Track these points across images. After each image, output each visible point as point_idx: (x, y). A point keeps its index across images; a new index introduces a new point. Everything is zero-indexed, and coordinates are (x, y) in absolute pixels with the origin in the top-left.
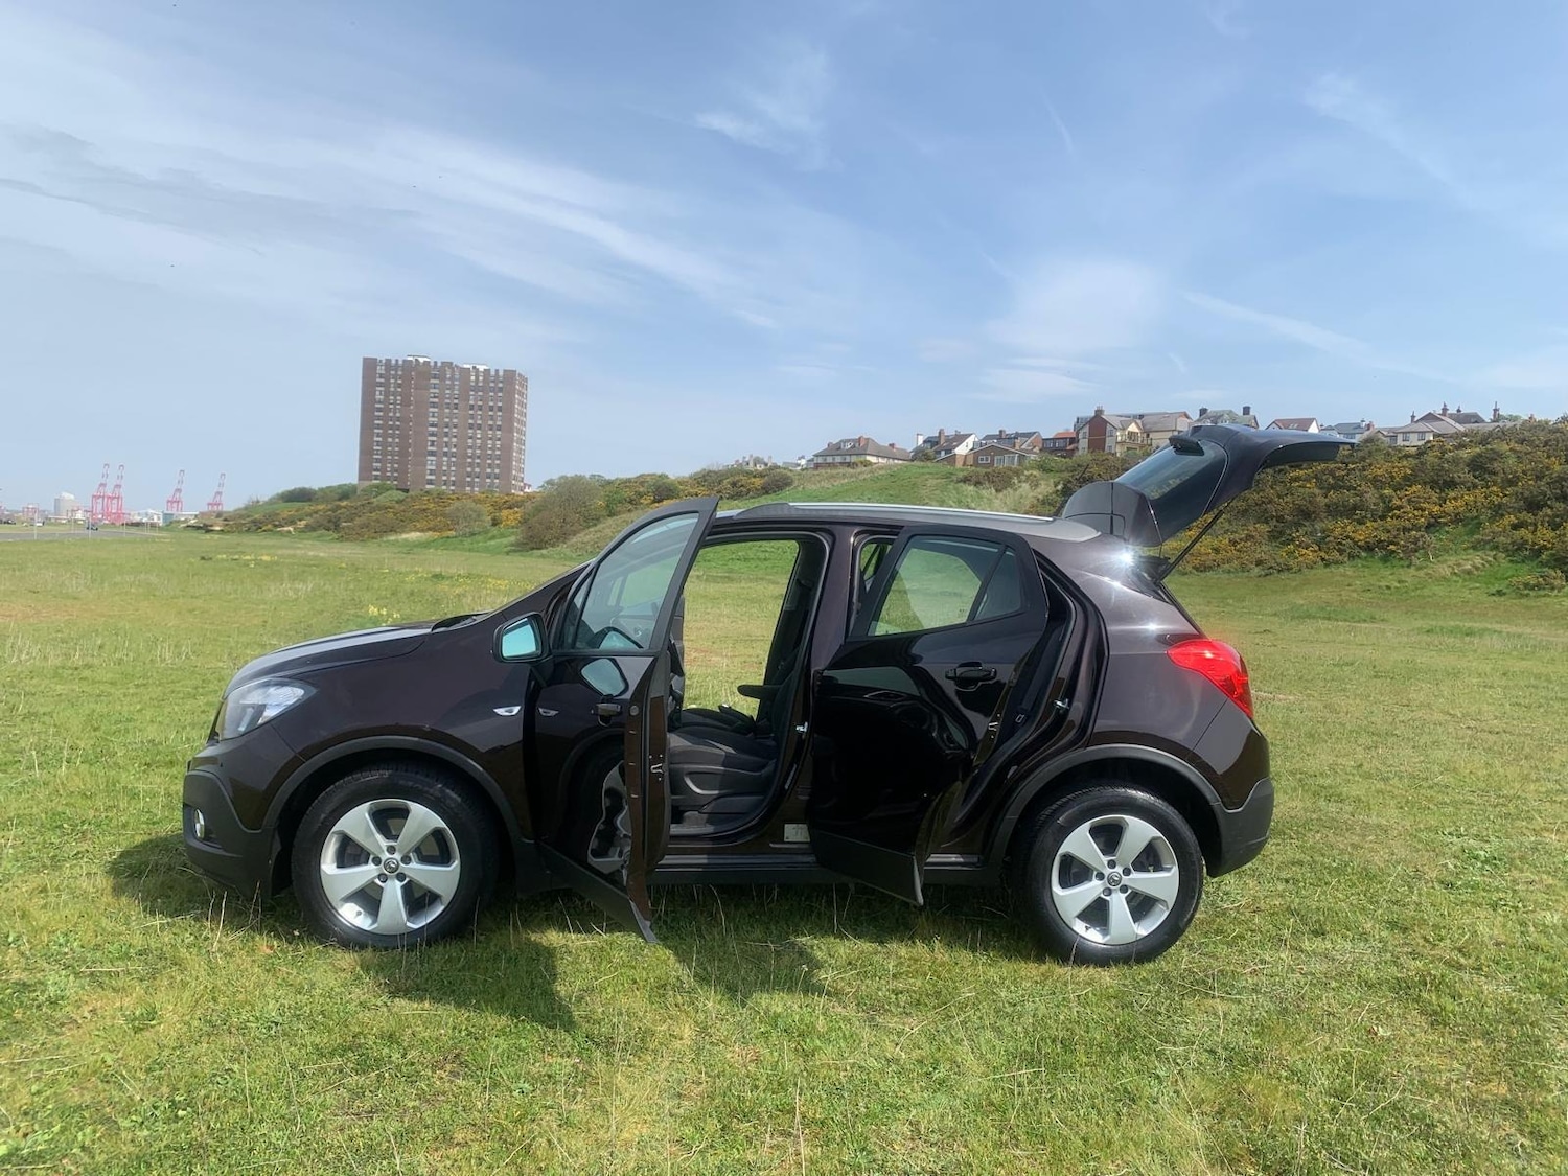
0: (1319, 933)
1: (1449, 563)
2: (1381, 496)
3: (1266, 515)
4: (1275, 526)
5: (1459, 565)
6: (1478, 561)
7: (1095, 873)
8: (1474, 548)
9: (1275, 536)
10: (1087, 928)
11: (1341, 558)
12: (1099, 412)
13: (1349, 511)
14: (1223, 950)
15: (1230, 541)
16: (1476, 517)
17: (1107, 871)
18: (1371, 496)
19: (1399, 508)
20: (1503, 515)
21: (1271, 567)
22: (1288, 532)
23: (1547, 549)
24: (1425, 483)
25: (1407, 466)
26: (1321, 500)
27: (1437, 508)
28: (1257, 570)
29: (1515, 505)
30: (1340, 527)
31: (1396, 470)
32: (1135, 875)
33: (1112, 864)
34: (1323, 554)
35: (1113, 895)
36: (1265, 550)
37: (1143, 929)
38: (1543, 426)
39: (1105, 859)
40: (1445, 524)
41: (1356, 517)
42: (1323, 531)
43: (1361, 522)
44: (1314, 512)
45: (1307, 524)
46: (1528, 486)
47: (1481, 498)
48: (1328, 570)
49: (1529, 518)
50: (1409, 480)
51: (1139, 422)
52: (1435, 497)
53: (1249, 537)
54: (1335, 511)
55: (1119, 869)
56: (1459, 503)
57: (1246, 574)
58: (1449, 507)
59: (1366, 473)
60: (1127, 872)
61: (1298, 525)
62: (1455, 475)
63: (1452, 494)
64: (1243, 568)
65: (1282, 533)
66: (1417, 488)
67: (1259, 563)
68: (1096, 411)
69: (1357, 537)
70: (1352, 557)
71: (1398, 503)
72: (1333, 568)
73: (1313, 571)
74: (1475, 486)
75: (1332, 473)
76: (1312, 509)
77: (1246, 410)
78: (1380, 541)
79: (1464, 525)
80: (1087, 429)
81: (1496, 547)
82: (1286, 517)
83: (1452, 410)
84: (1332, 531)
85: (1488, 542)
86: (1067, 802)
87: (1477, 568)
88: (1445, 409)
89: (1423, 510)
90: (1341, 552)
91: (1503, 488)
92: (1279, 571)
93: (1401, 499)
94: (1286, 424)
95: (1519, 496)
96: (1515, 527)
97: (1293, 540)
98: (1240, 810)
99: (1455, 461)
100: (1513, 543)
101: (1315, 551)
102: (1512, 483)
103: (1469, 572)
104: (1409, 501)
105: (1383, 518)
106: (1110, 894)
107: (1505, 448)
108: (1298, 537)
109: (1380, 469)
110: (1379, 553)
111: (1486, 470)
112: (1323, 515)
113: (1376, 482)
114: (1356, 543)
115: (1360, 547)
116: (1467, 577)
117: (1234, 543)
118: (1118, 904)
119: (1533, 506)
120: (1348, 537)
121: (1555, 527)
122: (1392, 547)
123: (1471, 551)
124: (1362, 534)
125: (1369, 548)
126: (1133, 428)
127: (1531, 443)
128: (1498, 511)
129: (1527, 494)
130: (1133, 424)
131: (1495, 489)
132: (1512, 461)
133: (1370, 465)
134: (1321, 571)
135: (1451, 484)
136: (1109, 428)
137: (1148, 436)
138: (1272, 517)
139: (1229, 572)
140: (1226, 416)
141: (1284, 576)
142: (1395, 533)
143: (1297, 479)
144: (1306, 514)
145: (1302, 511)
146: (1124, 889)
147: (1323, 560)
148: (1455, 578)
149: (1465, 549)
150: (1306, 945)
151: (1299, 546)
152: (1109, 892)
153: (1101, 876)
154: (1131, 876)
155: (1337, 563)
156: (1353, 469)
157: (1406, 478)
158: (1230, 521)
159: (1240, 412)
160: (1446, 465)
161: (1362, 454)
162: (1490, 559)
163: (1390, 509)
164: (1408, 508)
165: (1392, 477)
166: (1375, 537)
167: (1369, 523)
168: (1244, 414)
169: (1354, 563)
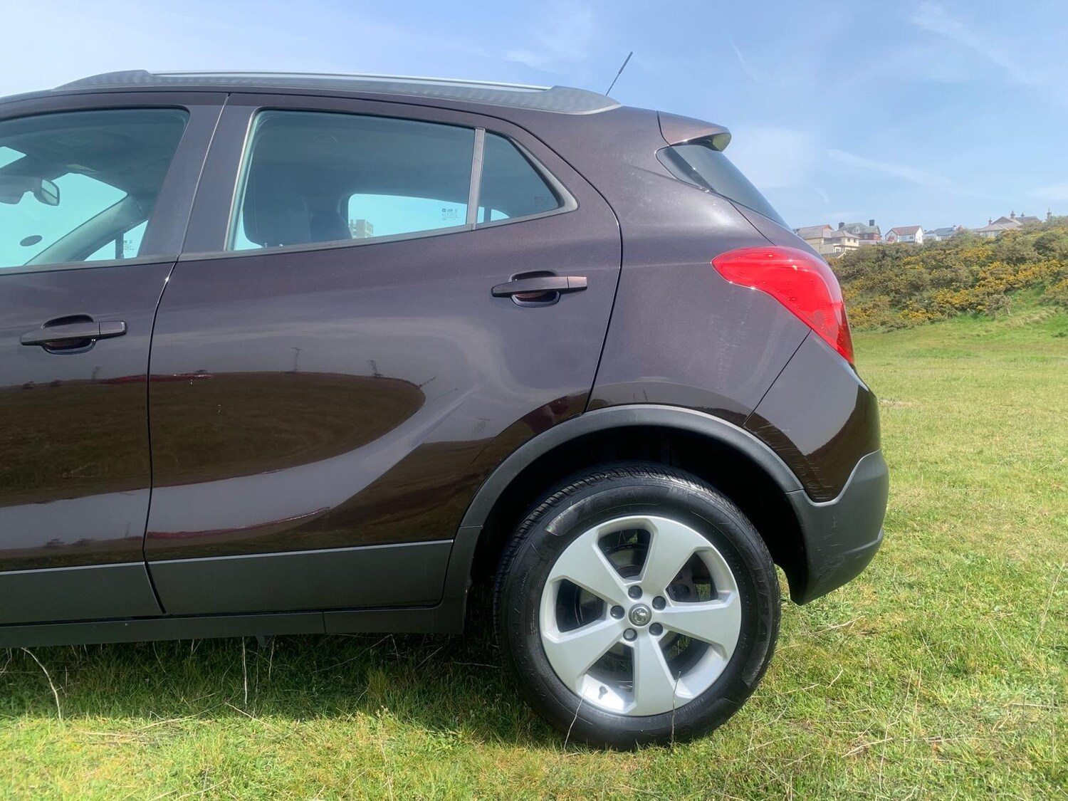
0: (961, 672)
1: (1024, 316)
2: (971, 272)
3: (888, 290)
4: (894, 297)
5: (1030, 317)
6: (1044, 314)
7: (609, 607)
8: (1041, 304)
9: (894, 304)
10: (602, 691)
11: (942, 317)
13: (948, 283)
14: (820, 707)
15: (862, 309)
16: (1041, 283)
17: (629, 603)
18: (964, 272)
19: (984, 279)
20: (1061, 280)
21: (892, 326)
22: (903, 300)
24: (1003, 260)
25: (989, 250)
26: (927, 277)
27: (1012, 277)
28: (882, 329)
30: (941, 295)
31: (981, 252)
32: (674, 607)
33: (636, 592)
34: (929, 315)
35: (641, 640)
36: (888, 314)
37: (689, 689)
39: (624, 584)
40: (1019, 288)
41: (952, 287)
42: (930, 298)
43: (955, 291)
44: (922, 285)
45: (917, 293)
47: (1044, 269)
48: (933, 326)
50: (991, 259)
52: (1010, 269)
53: (876, 306)
54: (937, 284)
55: (646, 600)
56: (1029, 273)
57: (874, 331)
58: (1021, 276)
59: (959, 256)
60: (660, 602)
61: (911, 295)
62: (1025, 253)
63: (1023, 267)
64: (872, 327)
65: (899, 302)
66: (997, 264)
67: (883, 323)
69: (954, 301)
70: (950, 316)
71: (983, 275)
72: (937, 324)
73: (922, 328)
74: (1040, 261)
75: (934, 257)
76: (920, 283)
77: (872, 223)
78: (971, 304)
79: (1032, 289)
81: (1057, 303)
82: (901, 290)
83: (1018, 215)
84: (936, 298)
85: (1051, 300)
86: (558, 499)
87: (1043, 319)
88: (1013, 215)
89: (1001, 279)
90: (943, 313)
91: (1060, 261)
92: (898, 328)
93: (985, 272)
94: (900, 231)
97: (907, 306)
98: (834, 501)
99: (1024, 243)
101: (924, 313)
103: (1037, 322)
104: (992, 273)
105: (972, 286)
106: (634, 638)
107: (1060, 232)
108: (911, 304)
109: (970, 252)
110: (971, 312)
111: (1047, 249)
112: (929, 287)
113: (966, 262)
114: (953, 306)
115: (956, 309)
116: (1036, 325)
117: (865, 311)
118: (649, 652)
120: (947, 302)
122: (980, 307)
123: (1039, 307)
124: (958, 298)
125: (963, 309)
128: (1057, 277)
131: (1054, 261)
132: (1066, 241)
133: (962, 250)
134: (929, 327)
135: (1022, 260)
138: (892, 291)
139: (862, 331)
140: (857, 228)
141: (902, 332)
142: (982, 297)
143: (908, 263)
144: (916, 287)
145: (914, 285)
146: (656, 628)
147: (929, 319)
148: (1028, 327)
149: (1034, 306)
150: (944, 695)
151: (912, 310)
152: (634, 635)
153: (618, 611)
154: (666, 609)
155: (940, 320)
156: (949, 254)
157: (988, 257)
158: (862, 295)
159: (867, 224)
160: (1017, 247)
161: (955, 243)
162: (1053, 312)
163: (978, 280)
164: (991, 279)
165: (978, 257)
166: (967, 300)
167: (962, 291)
168: (870, 225)
169: (952, 320)
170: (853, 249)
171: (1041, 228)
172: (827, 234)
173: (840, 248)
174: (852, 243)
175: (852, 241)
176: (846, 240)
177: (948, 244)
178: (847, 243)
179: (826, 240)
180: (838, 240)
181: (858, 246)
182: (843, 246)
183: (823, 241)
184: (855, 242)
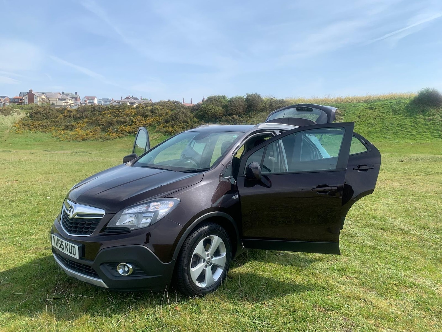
1: (151, 136)
2: (131, 119)
3: (98, 124)
4: (102, 127)
5: (154, 137)
6: (158, 136)
8: (156, 132)
9: (103, 130)
11: (123, 136)
12: (31, 91)
13: (123, 123)
15: (90, 132)
16: (154, 125)
18: (128, 119)
19: (135, 122)
20: (161, 124)
21: (105, 139)
22: (107, 129)
23: (172, 133)
24: (140, 116)
25: (135, 111)
26: (115, 120)
27: (145, 122)
28: (100, 140)
29: (163, 121)
30: (121, 127)
31: (132, 112)
34: (118, 135)
36: (101, 134)
38: (164, 102)
40: (147, 126)
41: (125, 125)
42: (116, 128)
43: (126, 126)
44: (113, 123)
45: (111, 126)
46: (164, 117)
47: (155, 119)
48: (120, 139)
49: (166, 125)
50: (136, 115)
51: (45, 95)
52: (144, 119)
53: (96, 130)
54: (119, 123)
56: (150, 121)
57: (98, 141)
58: (148, 122)
59: (124, 112)
61: (109, 127)
62: (148, 114)
63: (148, 119)
64: (96, 139)
65: (104, 129)
66: (139, 117)
67: (101, 138)
68: (30, 91)
69: (127, 130)
70: (126, 135)
71: (135, 121)
72: (121, 138)
73: (116, 140)
74: (152, 117)
75: (115, 112)
76: (112, 122)
77: (76, 93)
78: (132, 131)
79: (152, 127)
80: (27, 96)
81: (161, 132)
82: (105, 124)
83: (131, 96)
84: (119, 128)
85: (159, 131)
87: (158, 138)
88: (129, 96)
89: (141, 122)
90: (123, 134)
91: (159, 117)
92: (107, 140)
93: (135, 119)
94: (88, 98)
95: (164, 120)
96: (164, 127)
97: (108, 131)
99: (147, 110)
100: (165, 131)
101: (116, 134)
102: (161, 116)
103: (156, 139)
104: (138, 120)
105: (132, 125)
107: (157, 107)
108: (110, 130)
109: (128, 111)
110: (133, 134)
111: (154, 112)
112: (116, 124)
113: (127, 115)
114: (126, 132)
115: (127, 132)
116: (156, 140)
117: (91, 132)
119: (167, 122)
120: (124, 130)
121: (173, 127)
122: (135, 132)
123: (155, 133)
124: (128, 129)
125: (130, 133)
126: (43, 97)
127: (163, 106)
128: (159, 123)
129: (165, 119)
130: (43, 96)
131: (157, 117)
132: (160, 110)
133: (125, 110)
134: (119, 140)
135: (147, 116)
136: (35, 96)
137: (48, 99)
138: (101, 125)
139: (92, 141)
140: (70, 95)
141: (109, 141)
142: (136, 129)
143: (105, 114)
144: (110, 124)
145: (110, 123)
147: (118, 136)
148: (153, 140)
149: (154, 133)
151: (111, 133)
155: (122, 137)
156: (121, 111)
157: (135, 114)
158: (88, 126)
159: (74, 94)
160: (145, 111)
161: (122, 107)
162: (160, 135)
163: (133, 122)
164: (138, 122)
165: (132, 114)
166: (131, 130)
167: (128, 126)
168: (76, 94)
169: (126, 137)
170: (71, 104)
171: (151, 105)
172: (60, 97)
173: (66, 103)
174: (70, 102)
175: (71, 101)
176: (68, 100)
177: (119, 107)
178: (68, 101)
179: (59, 99)
180: (64, 100)
181: (73, 103)
182: (67, 103)
183: (58, 100)
184: (72, 101)
